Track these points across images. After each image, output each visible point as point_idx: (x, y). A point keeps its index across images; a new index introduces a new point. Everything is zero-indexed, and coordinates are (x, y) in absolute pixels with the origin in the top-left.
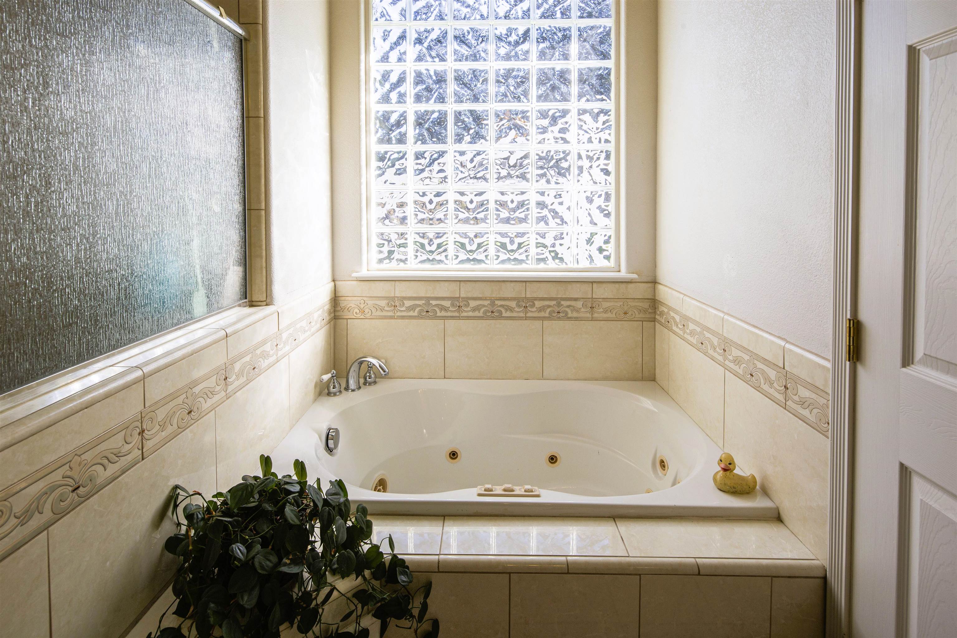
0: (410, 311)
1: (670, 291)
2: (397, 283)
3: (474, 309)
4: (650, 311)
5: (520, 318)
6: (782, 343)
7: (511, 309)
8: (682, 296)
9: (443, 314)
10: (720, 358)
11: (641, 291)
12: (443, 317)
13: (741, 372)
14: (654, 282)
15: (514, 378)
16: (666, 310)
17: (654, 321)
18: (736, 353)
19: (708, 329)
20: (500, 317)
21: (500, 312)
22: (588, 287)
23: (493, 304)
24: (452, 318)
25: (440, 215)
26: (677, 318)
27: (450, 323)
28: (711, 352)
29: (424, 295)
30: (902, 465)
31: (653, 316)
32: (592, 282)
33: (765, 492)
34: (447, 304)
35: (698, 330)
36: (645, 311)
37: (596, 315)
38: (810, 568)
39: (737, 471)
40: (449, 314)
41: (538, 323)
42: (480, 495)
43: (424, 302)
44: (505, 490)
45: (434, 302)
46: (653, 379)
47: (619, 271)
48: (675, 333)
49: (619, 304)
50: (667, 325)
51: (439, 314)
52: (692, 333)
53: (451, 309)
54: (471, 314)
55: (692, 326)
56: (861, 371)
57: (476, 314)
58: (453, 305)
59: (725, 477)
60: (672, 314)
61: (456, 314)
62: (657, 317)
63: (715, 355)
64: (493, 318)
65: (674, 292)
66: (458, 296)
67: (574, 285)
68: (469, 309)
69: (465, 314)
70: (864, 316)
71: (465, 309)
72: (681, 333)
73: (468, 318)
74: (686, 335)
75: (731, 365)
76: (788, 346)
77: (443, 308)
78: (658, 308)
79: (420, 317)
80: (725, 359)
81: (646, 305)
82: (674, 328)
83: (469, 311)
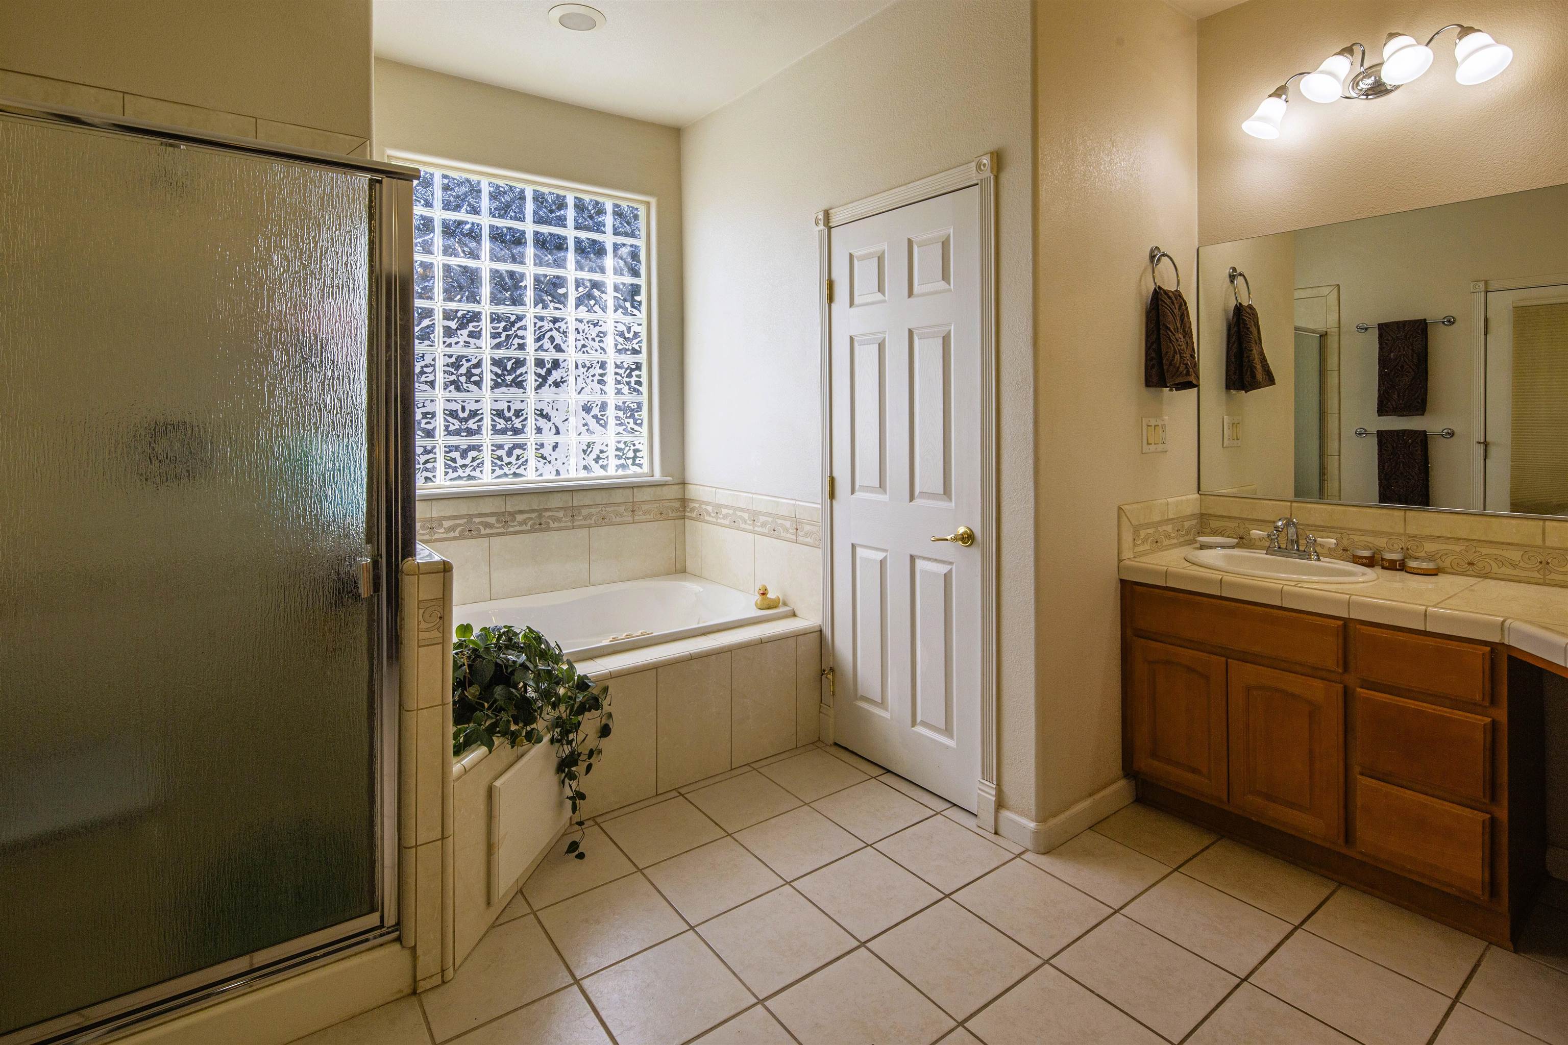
0: (450, 532)
1: (701, 488)
2: (434, 502)
3: (521, 523)
4: (681, 509)
5: (567, 528)
6: (793, 502)
7: (558, 520)
8: (714, 489)
9: (488, 531)
10: (751, 528)
11: (672, 492)
12: (487, 534)
13: (767, 531)
14: (683, 483)
15: (563, 589)
16: (697, 505)
17: (684, 518)
18: (762, 519)
19: (740, 509)
20: (548, 529)
21: (548, 523)
22: (628, 492)
23: (540, 516)
24: (498, 534)
25: (471, 424)
26: (710, 509)
27: (496, 540)
28: (743, 526)
29: (465, 513)
30: (852, 544)
31: (683, 514)
32: (633, 487)
33: (785, 604)
34: (492, 520)
35: (731, 512)
36: (677, 510)
37: (636, 518)
38: (814, 627)
39: (768, 596)
40: (495, 531)
41: (585, 531)
42: (611, 641)
43: (466, 520)
44: (627, 636)
45: (477, 520)
46: (684, 571)
47: (653, 476)
48: (707, 522)
49: (655, 506)
50: (699, 518)
51: (483, 532)
52: (725, 517)
53: (496, 525)
54: (518, 528)
55: (724, 511)
56: (834, 502)
57: (524, 528)
58: (498, 521)
59: (763, 599)
60: (704, 507)
61: (502, 530)
62: (687, 514)
63: (747, 527)
64: (541, 530)
65: (706, 488)
66: (503, 510)
67: (617, 491)
68: (516, 523)
69: (511, 529)
70: (835, 474)
71: (512, 524)
72: (714, 520)
73: (516, 533)
74: (719, 521)
75: (760, 529)
76: (797, 503)
77: (487, 525)
78: (688, 506)
79: (461, 537)
80: (754, 526)
81: (677, 504)
82: (707, 518)
83: (515, 526)
